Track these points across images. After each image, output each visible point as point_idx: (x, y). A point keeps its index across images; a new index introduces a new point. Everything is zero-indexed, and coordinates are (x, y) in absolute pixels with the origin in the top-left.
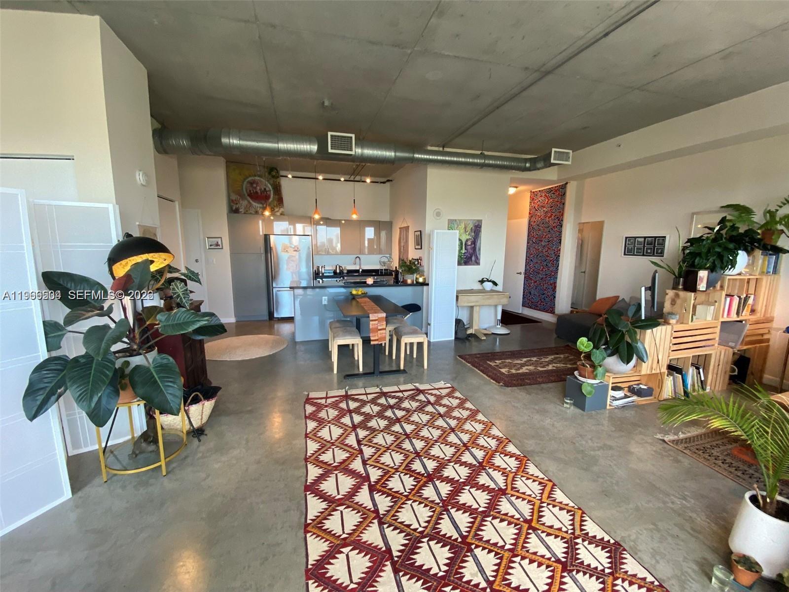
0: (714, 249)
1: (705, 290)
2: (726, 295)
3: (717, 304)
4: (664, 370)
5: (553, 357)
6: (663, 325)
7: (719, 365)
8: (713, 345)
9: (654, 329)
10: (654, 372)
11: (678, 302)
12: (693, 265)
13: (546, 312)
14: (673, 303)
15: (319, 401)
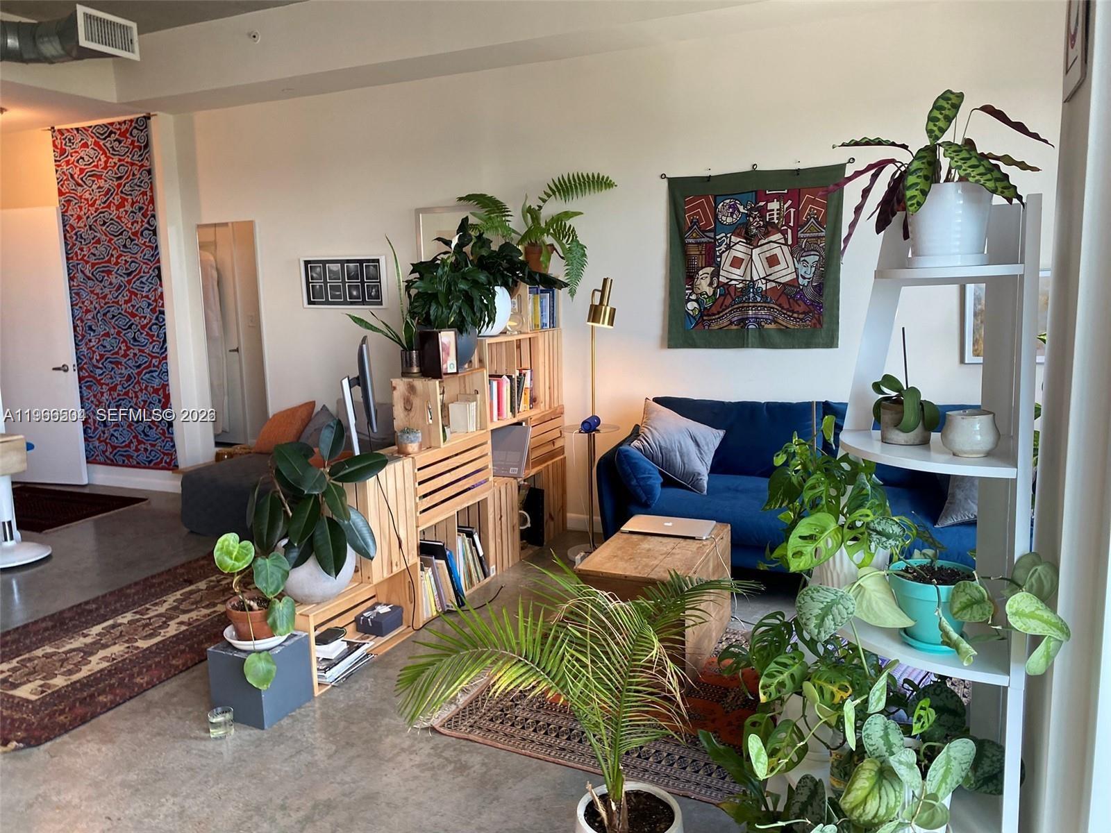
0: (456, 284)
1: (455, 371)
2: (490, 376)
3: (479, 396)
4: (414, 559)
5: (178, 595)
6: (398, 459)
7: (500, 519)
8: (486, 481)
9: (381, 474)
10: (396, 570)
11: (417, 402)
12: (427, 321)
13: (157, 467)
14: (408, 406)
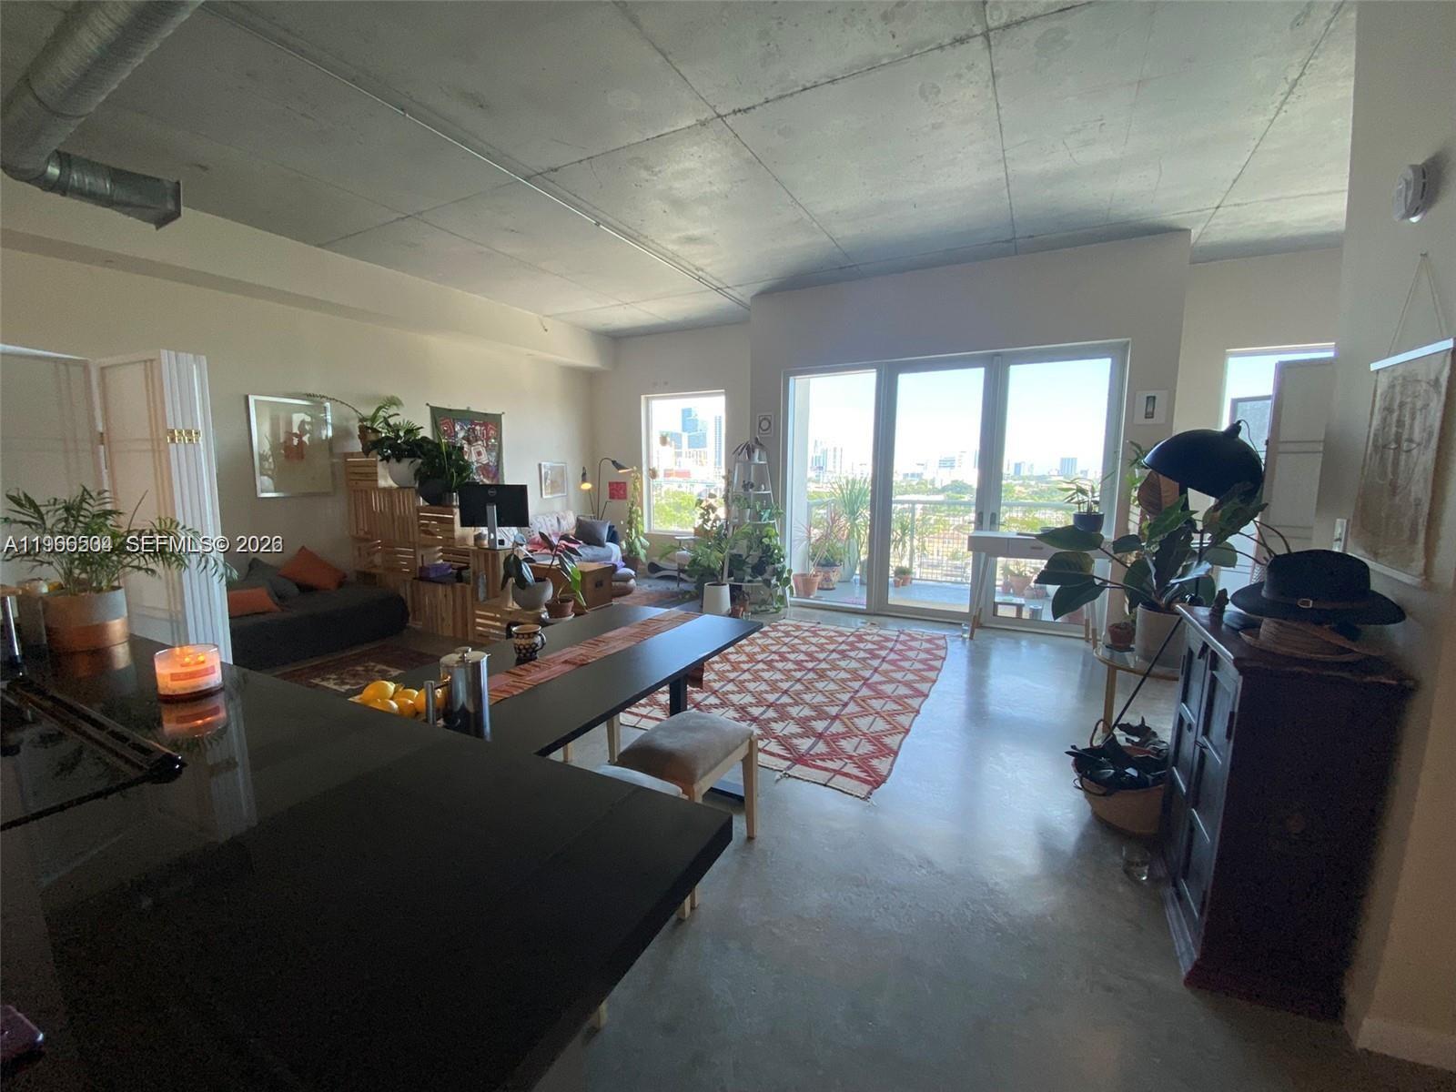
15: (856, 772)
